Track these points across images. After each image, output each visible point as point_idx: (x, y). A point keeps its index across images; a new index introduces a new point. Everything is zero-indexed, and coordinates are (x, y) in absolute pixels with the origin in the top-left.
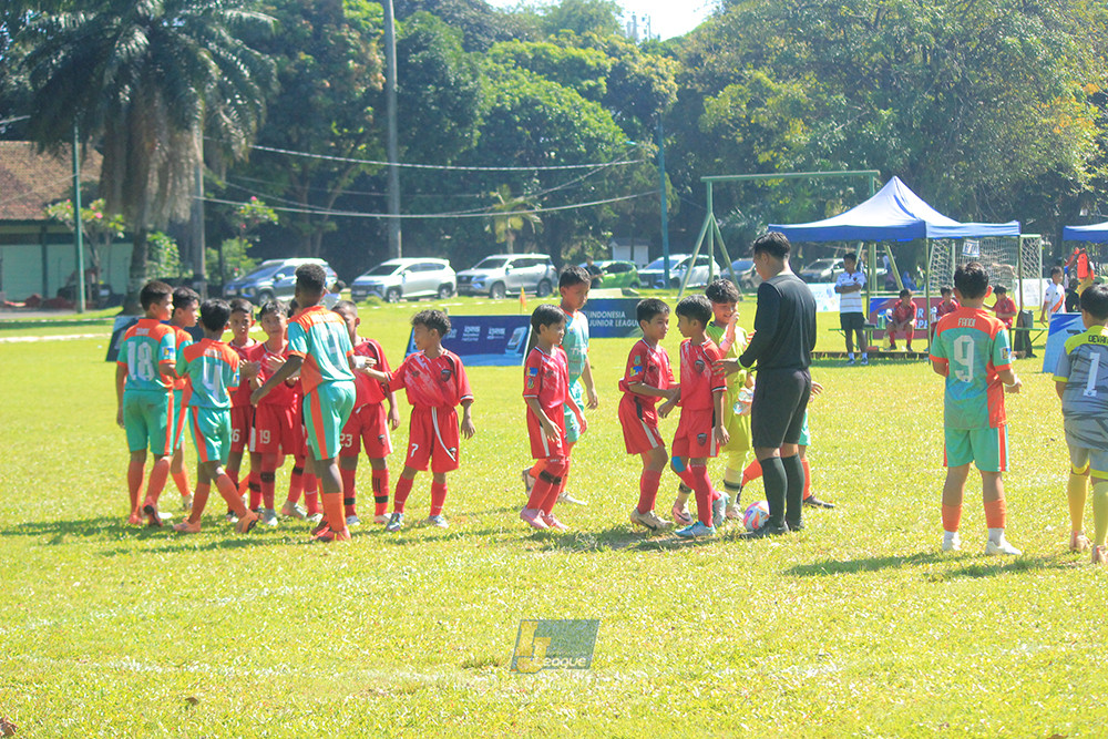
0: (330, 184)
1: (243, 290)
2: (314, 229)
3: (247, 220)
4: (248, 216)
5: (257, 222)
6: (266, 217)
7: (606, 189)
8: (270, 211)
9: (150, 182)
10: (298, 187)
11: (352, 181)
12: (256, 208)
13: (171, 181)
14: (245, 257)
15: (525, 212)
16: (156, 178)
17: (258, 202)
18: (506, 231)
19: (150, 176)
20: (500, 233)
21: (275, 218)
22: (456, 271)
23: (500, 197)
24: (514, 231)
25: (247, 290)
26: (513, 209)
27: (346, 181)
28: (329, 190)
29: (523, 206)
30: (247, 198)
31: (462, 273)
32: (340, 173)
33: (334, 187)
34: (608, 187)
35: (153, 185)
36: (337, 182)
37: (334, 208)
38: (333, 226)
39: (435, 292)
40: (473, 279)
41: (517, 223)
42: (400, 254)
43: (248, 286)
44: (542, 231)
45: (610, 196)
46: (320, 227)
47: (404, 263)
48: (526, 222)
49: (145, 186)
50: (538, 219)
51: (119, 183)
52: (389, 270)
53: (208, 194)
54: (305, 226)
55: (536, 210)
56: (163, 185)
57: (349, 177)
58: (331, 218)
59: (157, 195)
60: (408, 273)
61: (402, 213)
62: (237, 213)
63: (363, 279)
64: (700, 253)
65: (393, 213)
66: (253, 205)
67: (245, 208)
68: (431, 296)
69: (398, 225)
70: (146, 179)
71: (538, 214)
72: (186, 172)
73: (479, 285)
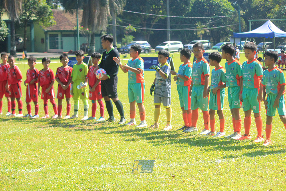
0: (152, 21)
1: (125, 49)
2: (147, 33)
3: (128, 31)
4: (128, 30)
5: (131, 31)
6: (133, 30)
7: (227, 23)
8: (134, 28)
9: (95, 20)
10: (143, 22)
11: (158, 21)
12: (131, 27)
13: (101, 20)
14: (133, 40)
15: (205, 29)
16: (97, 19)
17: (131, 26)
18: (200, 34)
19: (95, 19)
20: (198, 35)
21: (135, 30)
22: (184, 45)
23: (198, 25)
24: (202, 34)
25: (126, 50)
26: (202, 28)
27: (156, 21)
28: (152, 23)
29: (204, 27)
30: (128, 25)
31: (186, 45)
32: (155, 19)
33: (153, 22)
34: (228, 22)
35: (96, 21)
36: (154, 21)
37: (153, 28)
38: (153, 32)
39: (177, 50)
40: (188, 47)
41: (203, 32)
42: (170, 40)
43: (126, 48)
44: (209, 34)
45: (229, 25)
46: (149, 33)
47: (169, 42)
48: (205, 32)
49: (94, 21)
50: (208, 31)
51: (87, 20)
52: (165, 44)
53: (118, 24)
54: (145, 32)
55: (208, 28)
56: (99, 21)
57: (157, 19)
58: (152, 30)
59: (97, 24)
60: (170, 45)
61: (170, 29)
62: (126, 29)
63: (158, 47)
64: (247, 40)
65: (168, 29)
66: (130, 27)
67: (127, 28)
68: (177, 51)
69: (169, 32)
70: (94, 19)
71: (208, 29)
72: (105, 18)
73: (190, 49)
